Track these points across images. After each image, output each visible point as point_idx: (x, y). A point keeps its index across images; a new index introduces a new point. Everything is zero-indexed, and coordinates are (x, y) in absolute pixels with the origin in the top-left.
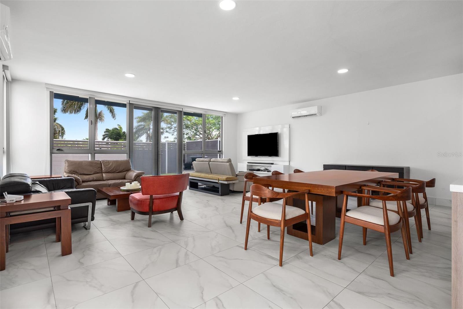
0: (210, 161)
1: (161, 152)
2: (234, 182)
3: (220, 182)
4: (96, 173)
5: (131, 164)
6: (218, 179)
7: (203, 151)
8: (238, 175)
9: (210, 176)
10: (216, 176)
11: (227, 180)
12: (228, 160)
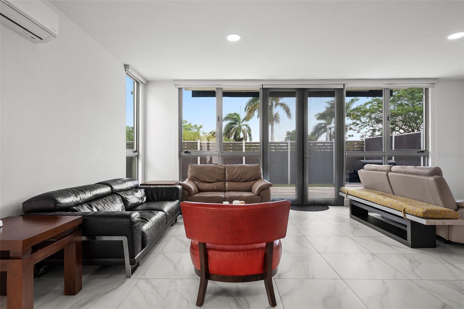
0: (391, 171)
1: (308, 155)
2: (448, 222)
3: (408, 217)
4: (218, 181)
5: (262, 170)
6: (403, 209)
7: (384, 152)
8: (462, 206)
9: (387, 200)
10: (400, 203)
11: (426, 216)
12: (432, 170)
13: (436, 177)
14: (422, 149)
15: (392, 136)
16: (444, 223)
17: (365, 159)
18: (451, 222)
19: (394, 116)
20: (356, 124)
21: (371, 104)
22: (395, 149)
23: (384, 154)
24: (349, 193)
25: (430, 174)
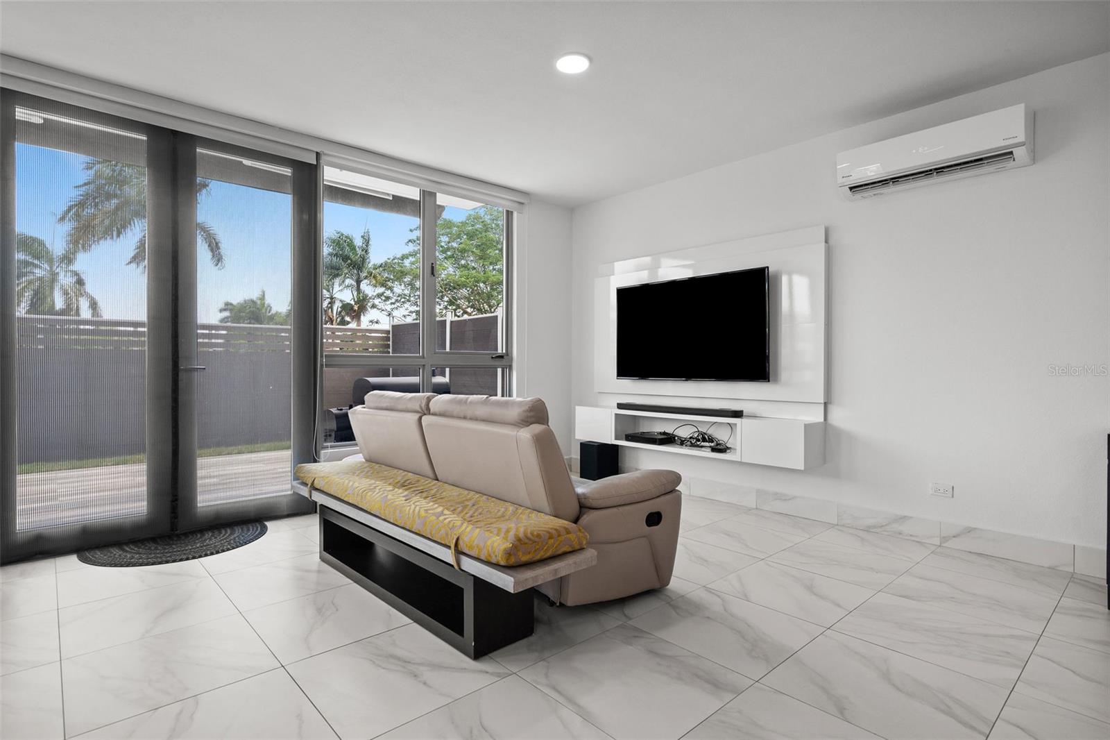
0: (429, 410)
1: (194, 361)
3: (470, 566)
6: (454, 541)
7: (424, 357)
8: (589, 505)
9: (413, 506)
10: (450, 517)
11: (513, 561)
12: (527, 408)
13: (537, 428)
14: (500, 351)
15: (445, 320)
16: (556, 571)
17: (391, 375)
18: (570, 565)
19: (455, 288)
20: (385, 297)
21: (414, 259)
22: (450, 349)
23: (422, 362)
24: (317, 485)
25: (522, 420)
